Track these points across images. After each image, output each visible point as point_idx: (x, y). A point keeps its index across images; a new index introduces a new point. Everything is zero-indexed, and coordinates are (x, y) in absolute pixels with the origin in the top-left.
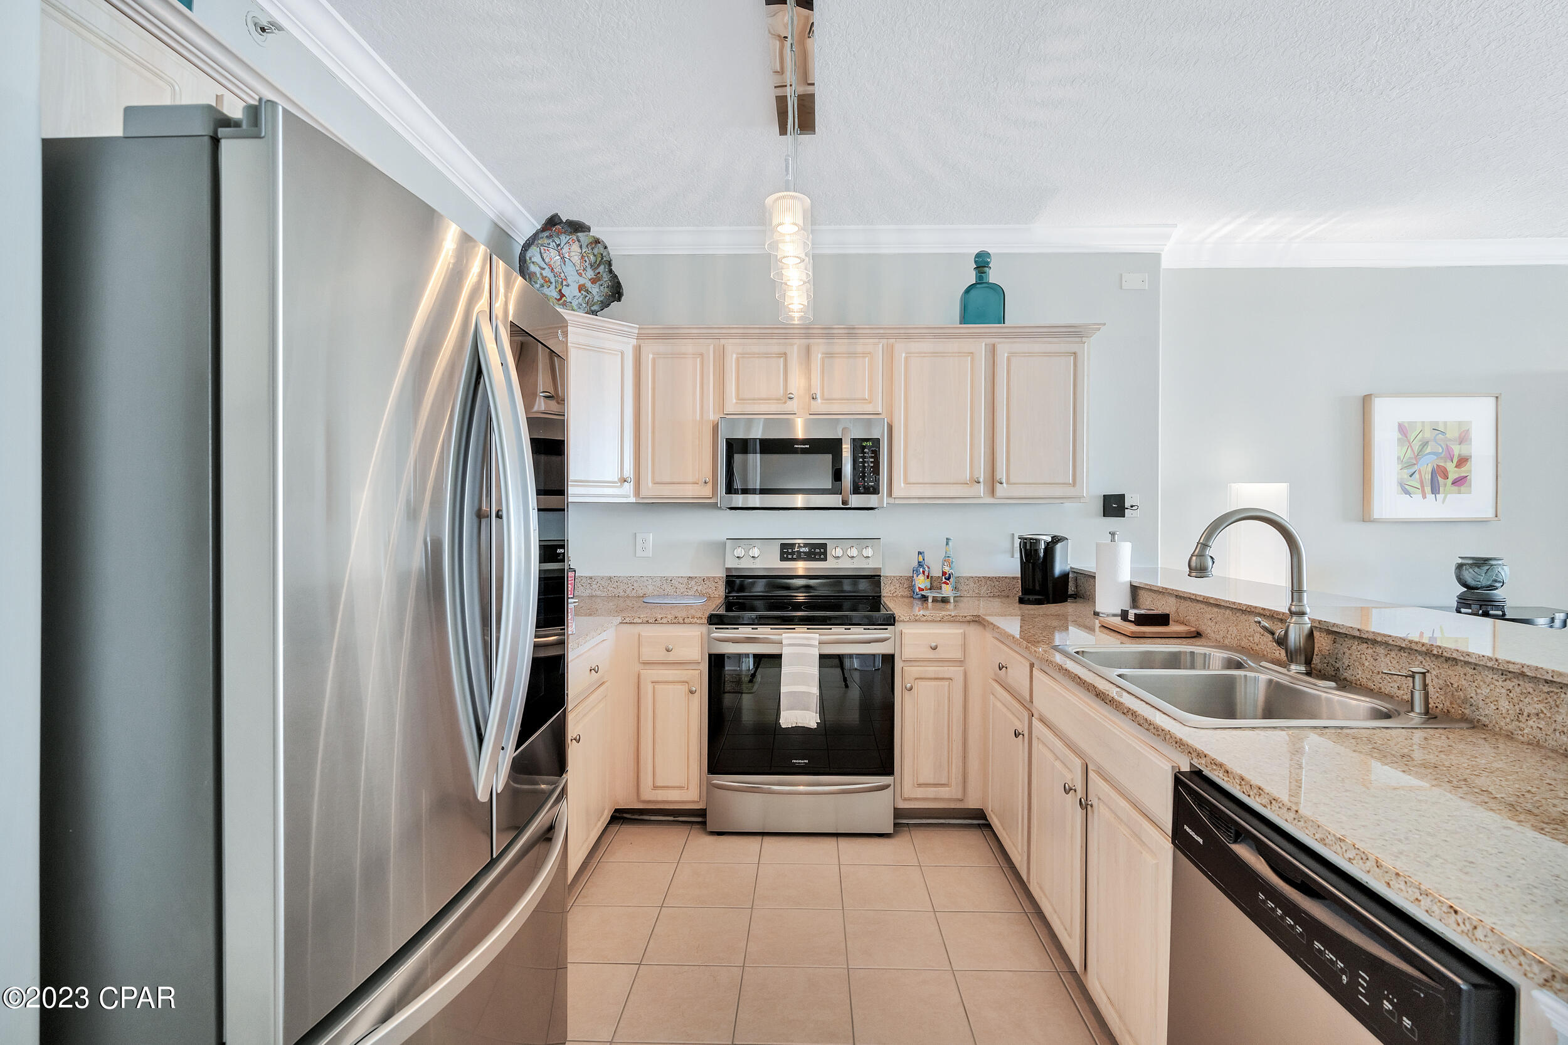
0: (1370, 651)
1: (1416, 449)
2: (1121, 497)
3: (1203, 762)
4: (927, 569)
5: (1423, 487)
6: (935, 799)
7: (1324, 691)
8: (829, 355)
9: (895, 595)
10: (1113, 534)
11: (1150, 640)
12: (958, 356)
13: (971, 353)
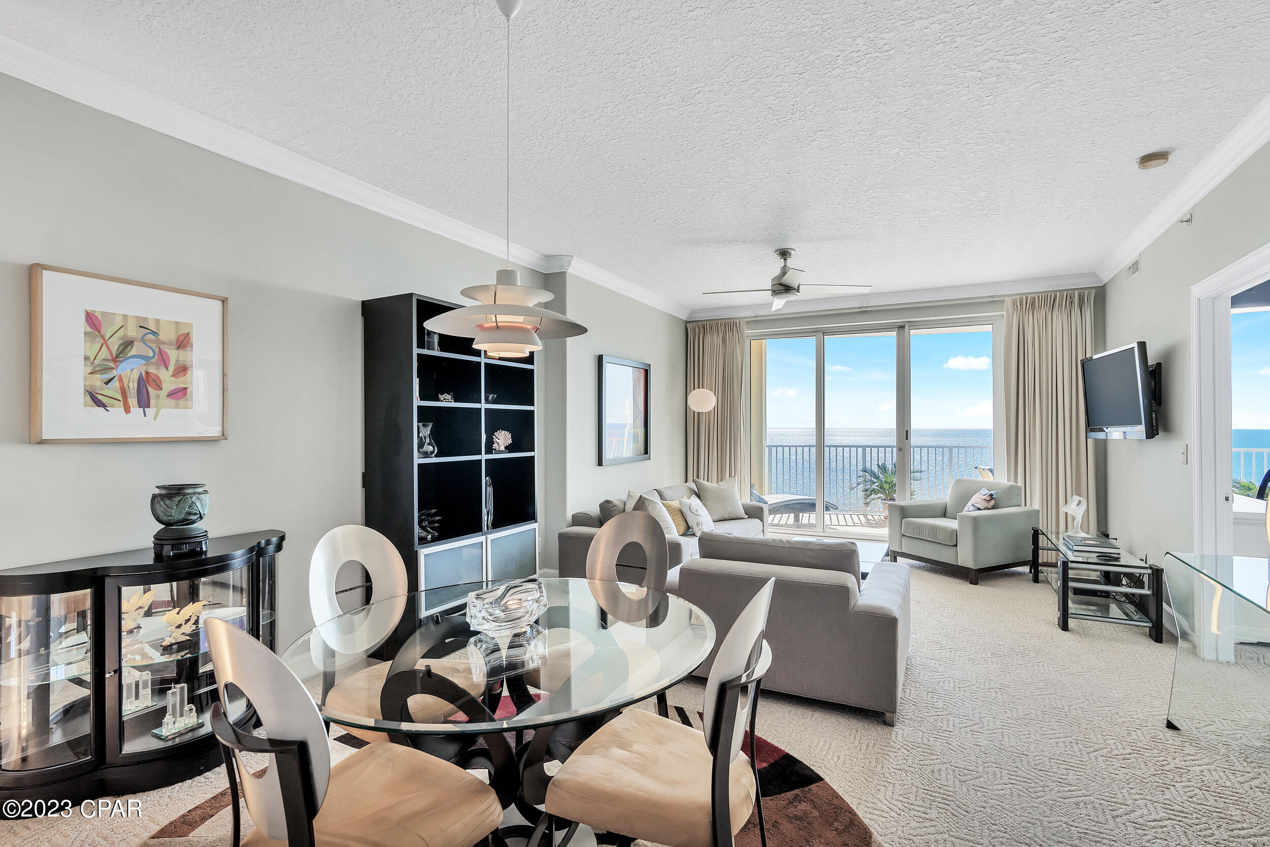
1: (114, 348)
5: (124, 397)
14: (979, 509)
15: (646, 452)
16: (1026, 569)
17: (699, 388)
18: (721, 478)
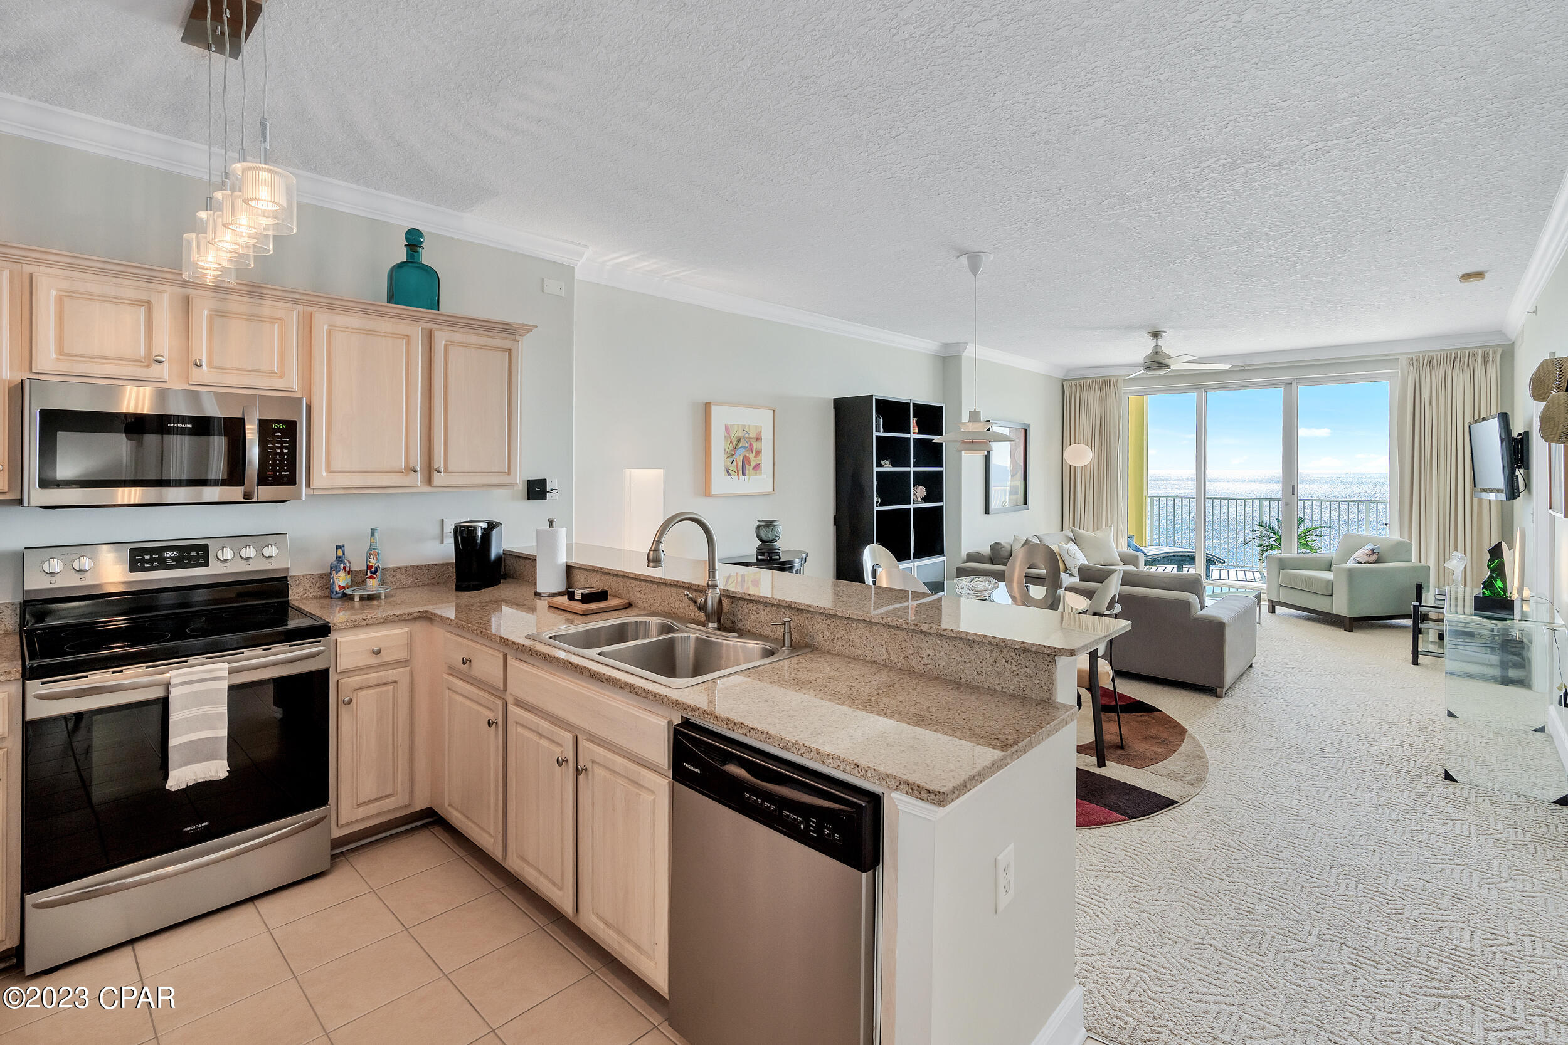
0: (755, 608)
1: (734, 443)
2: (543, 482)
3: (697, 714)
4: (347, 564)
5: (738, 470)
6: (378, 815)
7: (730, 642)
8: (221, 314)
9: (304, 597)
10: (551, 521)
11: (598, 616)
12: (392, 337)
13: (407, 336)
14: (1359, 563)
15: (1025, 503)
16: (1409, 622)
17: (1075, 443)
18: (1097, 527)
